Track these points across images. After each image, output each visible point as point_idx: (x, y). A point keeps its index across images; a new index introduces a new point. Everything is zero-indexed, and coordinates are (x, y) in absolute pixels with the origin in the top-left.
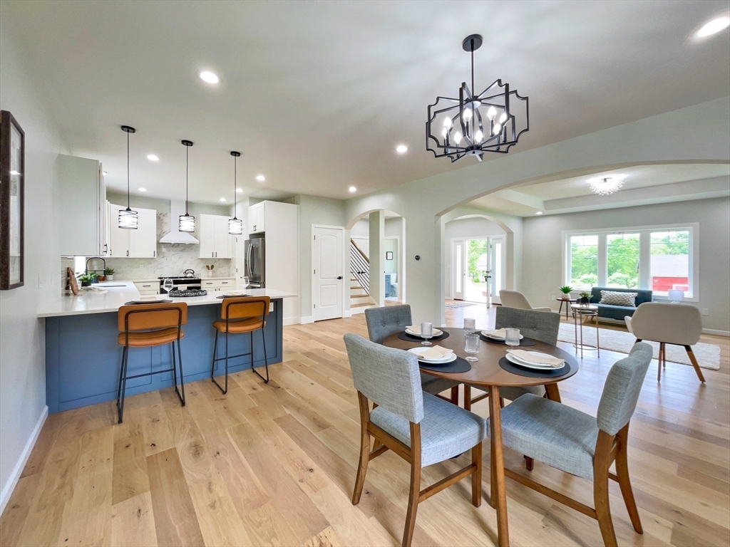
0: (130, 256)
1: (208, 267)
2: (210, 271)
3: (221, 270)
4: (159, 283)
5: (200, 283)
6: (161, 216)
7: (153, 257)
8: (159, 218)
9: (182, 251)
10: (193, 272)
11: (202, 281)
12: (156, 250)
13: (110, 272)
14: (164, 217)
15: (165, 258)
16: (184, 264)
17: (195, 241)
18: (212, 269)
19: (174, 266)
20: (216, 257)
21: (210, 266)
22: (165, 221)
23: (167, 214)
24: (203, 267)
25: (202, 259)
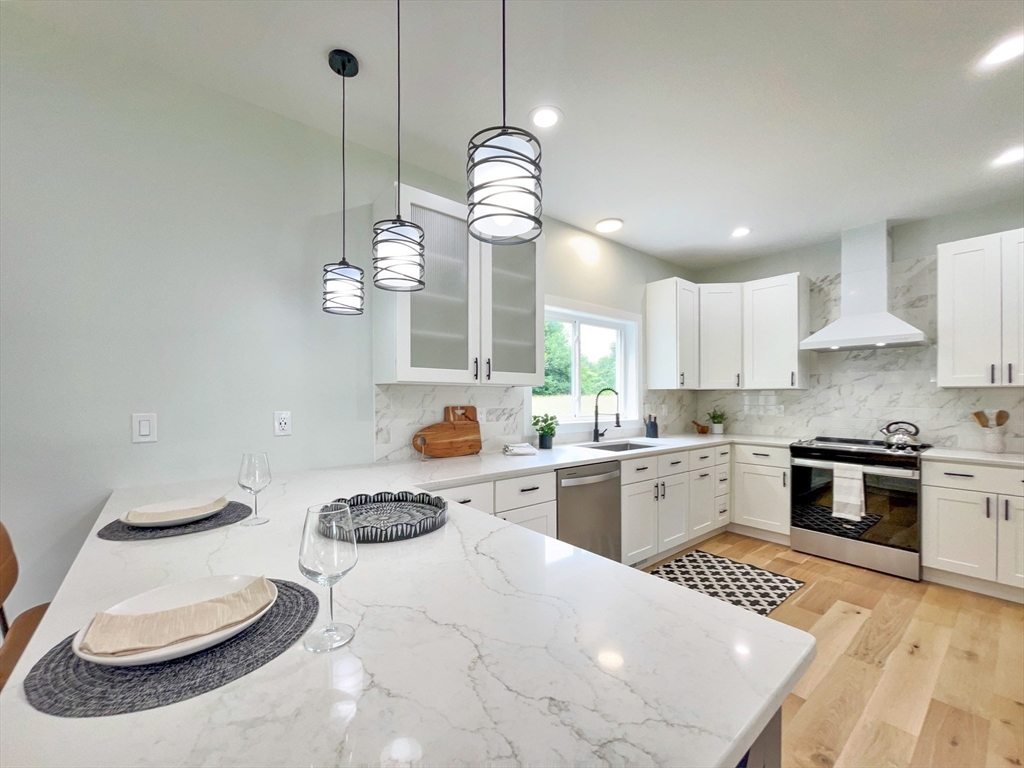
1: (979, 415)
2: (991, 432)
5: (919, 468)
8: (820, 290)
9: (883, 368)
10: (913, 430)
11: (923, 462)
12: (796, 369)
13: (717, 418)
14: (833, 286)
15: (835, 389)
16: (892, 404)
17: (911, 333)
18: (999, 424)
19: (860, 409)
20: (1010, 381)
21: (991, 413)
22: (833, 295)
23: (839, 275)
24: (966, 417)
25: (960, 391)
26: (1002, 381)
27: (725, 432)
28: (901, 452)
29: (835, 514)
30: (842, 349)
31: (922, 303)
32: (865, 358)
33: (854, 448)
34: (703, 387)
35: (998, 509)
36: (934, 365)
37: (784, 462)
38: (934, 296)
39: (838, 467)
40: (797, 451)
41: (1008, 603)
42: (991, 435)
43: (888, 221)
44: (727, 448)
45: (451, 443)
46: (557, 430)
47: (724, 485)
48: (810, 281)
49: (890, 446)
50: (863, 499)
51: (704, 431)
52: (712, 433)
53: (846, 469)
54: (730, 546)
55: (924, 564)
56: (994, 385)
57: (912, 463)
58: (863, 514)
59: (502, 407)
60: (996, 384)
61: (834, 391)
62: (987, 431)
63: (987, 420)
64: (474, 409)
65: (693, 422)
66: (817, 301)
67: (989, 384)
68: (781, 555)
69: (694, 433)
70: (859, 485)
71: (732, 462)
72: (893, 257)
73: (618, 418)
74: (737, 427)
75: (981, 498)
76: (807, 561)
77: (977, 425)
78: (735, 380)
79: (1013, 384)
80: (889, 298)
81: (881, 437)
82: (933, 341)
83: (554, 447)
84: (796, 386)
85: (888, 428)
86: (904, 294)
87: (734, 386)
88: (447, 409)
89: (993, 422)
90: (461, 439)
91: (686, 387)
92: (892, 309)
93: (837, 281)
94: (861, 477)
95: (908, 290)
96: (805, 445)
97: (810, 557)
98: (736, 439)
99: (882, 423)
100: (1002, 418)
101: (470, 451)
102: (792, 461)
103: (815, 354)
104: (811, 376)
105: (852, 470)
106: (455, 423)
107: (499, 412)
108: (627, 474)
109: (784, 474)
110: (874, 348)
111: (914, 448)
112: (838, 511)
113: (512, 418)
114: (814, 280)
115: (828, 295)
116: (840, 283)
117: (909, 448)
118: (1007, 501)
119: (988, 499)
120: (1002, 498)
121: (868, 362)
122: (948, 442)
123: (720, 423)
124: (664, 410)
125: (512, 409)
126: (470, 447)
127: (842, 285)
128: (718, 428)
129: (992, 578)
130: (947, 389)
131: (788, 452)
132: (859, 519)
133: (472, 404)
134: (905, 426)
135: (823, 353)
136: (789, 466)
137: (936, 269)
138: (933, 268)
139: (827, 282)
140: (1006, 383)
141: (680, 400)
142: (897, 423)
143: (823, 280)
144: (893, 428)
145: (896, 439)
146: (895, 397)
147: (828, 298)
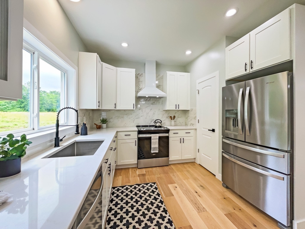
0: (118, 108)
1: (171, 117)
2: (173, 121)
3: (180, 120)
4: (137, 133)
5: (168, 133)
6: (139, 76)
7: (133, 109)
8: (137, 77)
9: (152, 104)
10: (160, 121)
11: (170, 131)
13: (105, 121)
14: (140, 77)
15: (141, 110)
16: (154, 114)
18: (174, 119)
22: (141, 80)
24: (167, 118)
25: (167, 111)
26: (177, 109)
27: (107, 127)
31: (160, 87)
32: (148, 101)
34: (103, 109)
35: (182, 141)
37: (135, 136)
39: (152, 136)
41: (186, 163)
49: (156, 127)
50: (158, 145)
52: (102, 128)
55: (169, 160)
56: (176, 109)
65: (95, 124)
68: (138, 172)
69: (95, 129)
76: (145, 171)
77: (170, 119)
78: (114, 106)
79: (179, 109)
81: (154, 124)
87: (113, 108)
93: (142, 76)
94: (158, 138)
97: (144, 169)
99: (153, 120)
100: (174, 117)
105: (156, 136)
112: (153, 151)
115: (139, 79)
118: (183, 138)
121: (149, 102)
123: (105, 123)
124: (85, 119)
128: (104, 126)
129: (181, 159)
132: (158, 152)
136: (137, 138)
141: (89, 114)
142: (157, 120)
143: (138, 74)
144: (156, 122)
145: (158, 125)
146: (154, 112)
147: (139, 80)
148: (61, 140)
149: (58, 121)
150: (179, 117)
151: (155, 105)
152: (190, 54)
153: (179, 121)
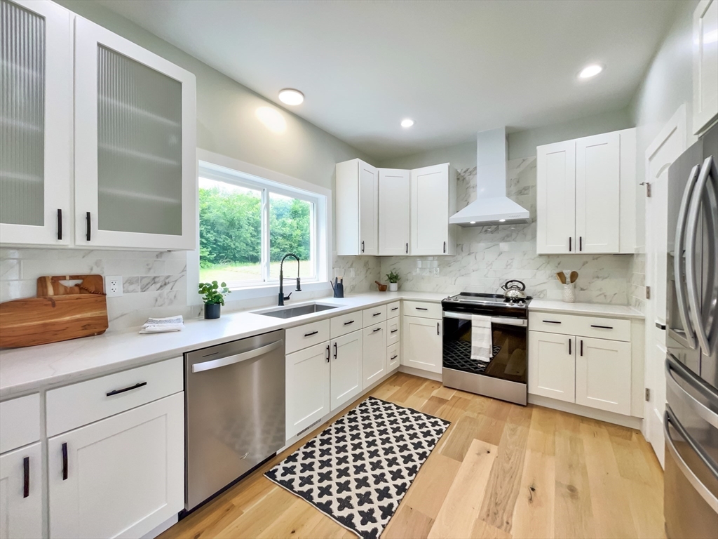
0: (414, 252)
1: (561, 275)
2: (568, 287)
5: (525, 317)
7: (443, 253)
8: (463, 179)
10: (521, 286)
11: (530, 313)
12: (447, 241)
13: (394, 278)
14: (471, 177)
15: (473, 256)
16: (509, 267)
17: (521, 212)
18: (572, 282)
19: (489, 270)
20: (581, 250)
21: (567, 273)
22: (472, 183)
23: (475, 168)
24: (552, 276)
25: (549, 257)
26: (576, 250)
27: (399, 289)
28: (516, 305)
29: (472, 357)
30: (478, 224)
31: (526, 192)
32: (492, 232)
33: (485, 302)
35: (576, 348)
36: (534, 237)
37: (438, 314)
38: (535, 186)
39: (473, 318)
40: (447, 306)
42: (568, 290)
43: (507, 128)
44: (397, 305)
45: (45, 325)
46: (226, 298)
47: (395, 335)
48: (457, 172)
49: (508, 300)
50: (491, 344)
51: (383, 289)
52: (389, 291)
53: (480, 320)
54: (399, 388)
55: (530, 392)
56: (571, 252)
57: (523, 314)
58: (491, 356)
59: (152, 274)
60: (573, 252)
61: (472, 257)
62: (565, 285)
63: (565, 278)
64: (98, 280)
65: (376, 282)
66: (461, 186)
67: (568, 252)
68: (435, 393)
69: (376, 291)
70: (488, 332)
71: (401, 316)
72: (508, 158)
73: (298, 282)
74: (407, 285)
75: (565, 340)
76: (454, 397)
77: (559, 281)
78: (404, 248)
79: (583, 252)
80: (507, 187)
81: (501, 292)
82: (533, 220)
83: (221, 316)
84: (447, 253)
85: (506, 286)
86: (516, 184)
87: (403, 253)
88: (42, 281)
89: (568, 280)
90: (67, 318)
91: (366, 253)
92: (509, 195)
93: (474, 173)
94: (490, 326)
95: (518, 182)
96: (452, 301)
97: (456, 391)
98: (404, 296)
99: (501, 281)
100: (574, 276)
101: (86, 332)
102: (443, 314)
103: (460, 228)
104: (457, 245)
105: (484, 320)
106: (56, 297)
107: (145, 281)
108: (292, 342)
109: (438, 325)
110: (497, 224)
111: (523, 300)
112: (474, 354)
113: (169, 287)
114: (459, 171)
115: (468, 183)
116: (476, 174)
117: (521, 302)
118: (582, 341)
119: (570, 340)
120: (579, 339)
121: (493, 236)
122: (542, 296)
123: (396, 282)
124: (352, 273)
125: (168, 277)
126: (85, 327)
127: (478, 175)
128: (393, 286)
129: (573, 401)
130: (541, 255)
131: (440, 307)
132: (488, 360)
133: (96, 271)
134: (516, 283)
135: (465, 227)
136: (441, 318)
137: (536, 167)
138: (533, 166)
139: (467, 174)
140: (578, 251)
141: (366, 264)
142: (511, 281)
143: (465, 172)
144: (509, 285)
145: (512, 294)
146: (510, 261)
147: (468, 185)
148: (288, 298)
149: (281, 272)
150: (598, 277)
151: (513, 242)
152: (599, 74)
153: (601, 290)
